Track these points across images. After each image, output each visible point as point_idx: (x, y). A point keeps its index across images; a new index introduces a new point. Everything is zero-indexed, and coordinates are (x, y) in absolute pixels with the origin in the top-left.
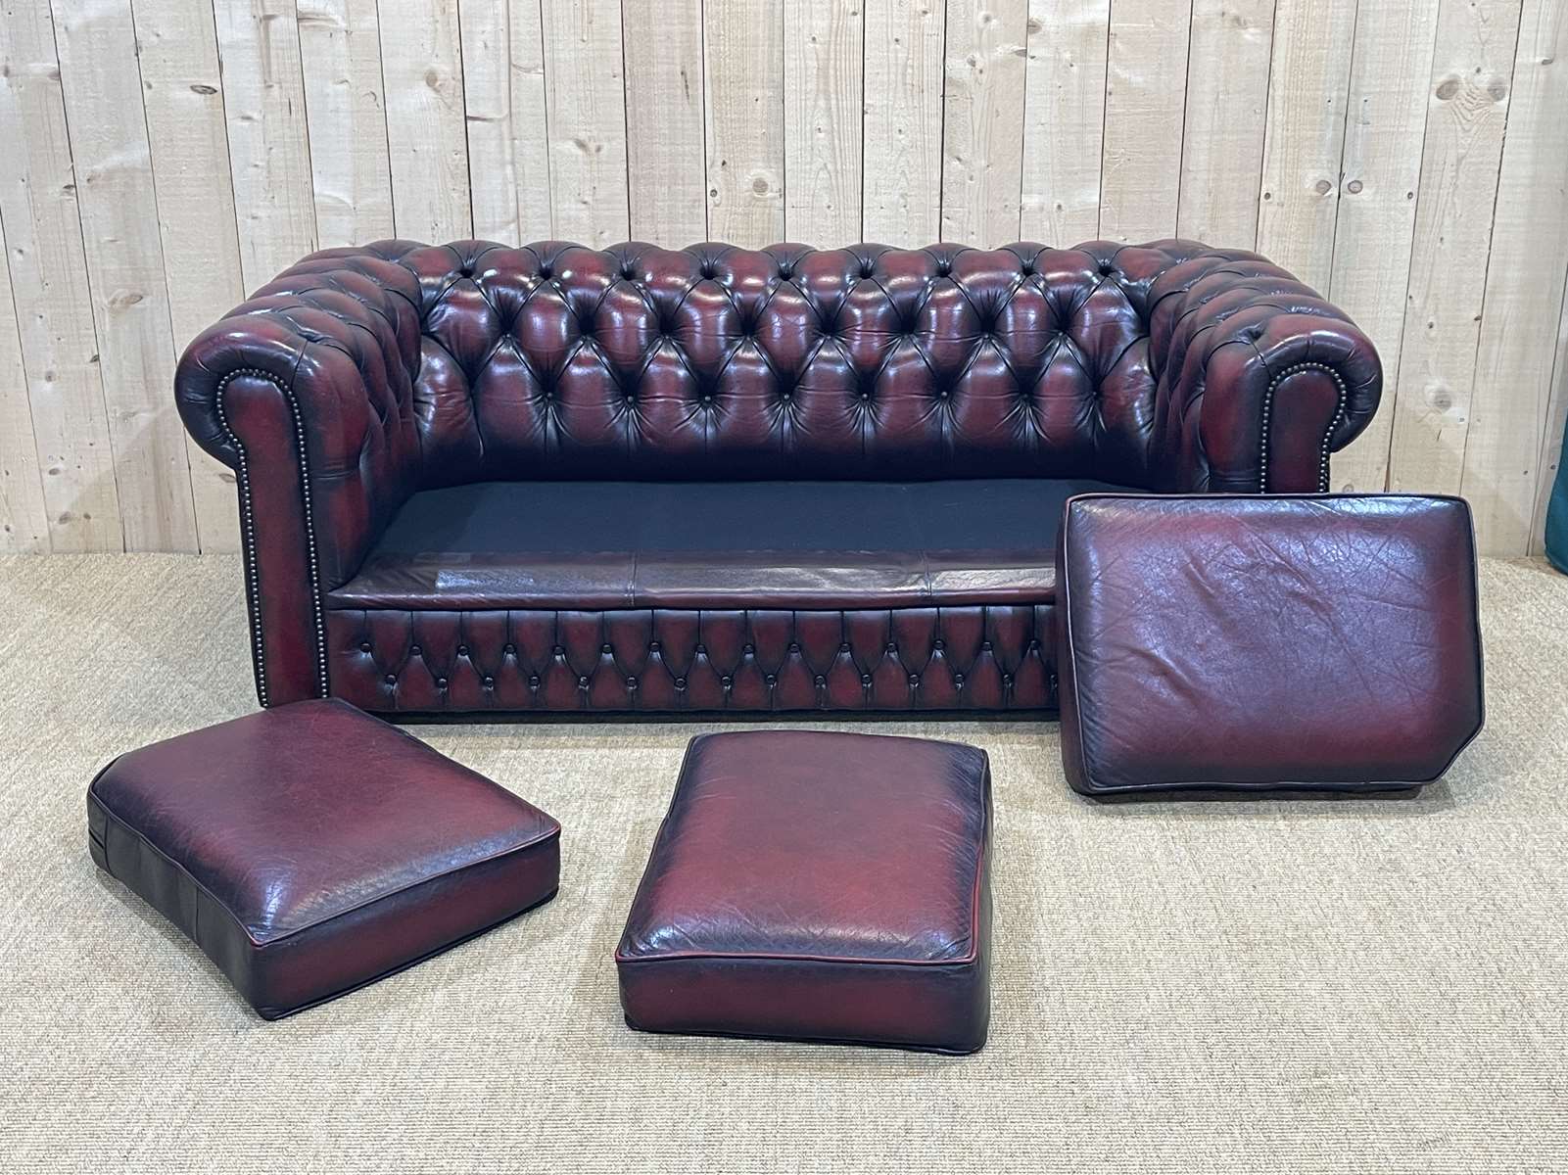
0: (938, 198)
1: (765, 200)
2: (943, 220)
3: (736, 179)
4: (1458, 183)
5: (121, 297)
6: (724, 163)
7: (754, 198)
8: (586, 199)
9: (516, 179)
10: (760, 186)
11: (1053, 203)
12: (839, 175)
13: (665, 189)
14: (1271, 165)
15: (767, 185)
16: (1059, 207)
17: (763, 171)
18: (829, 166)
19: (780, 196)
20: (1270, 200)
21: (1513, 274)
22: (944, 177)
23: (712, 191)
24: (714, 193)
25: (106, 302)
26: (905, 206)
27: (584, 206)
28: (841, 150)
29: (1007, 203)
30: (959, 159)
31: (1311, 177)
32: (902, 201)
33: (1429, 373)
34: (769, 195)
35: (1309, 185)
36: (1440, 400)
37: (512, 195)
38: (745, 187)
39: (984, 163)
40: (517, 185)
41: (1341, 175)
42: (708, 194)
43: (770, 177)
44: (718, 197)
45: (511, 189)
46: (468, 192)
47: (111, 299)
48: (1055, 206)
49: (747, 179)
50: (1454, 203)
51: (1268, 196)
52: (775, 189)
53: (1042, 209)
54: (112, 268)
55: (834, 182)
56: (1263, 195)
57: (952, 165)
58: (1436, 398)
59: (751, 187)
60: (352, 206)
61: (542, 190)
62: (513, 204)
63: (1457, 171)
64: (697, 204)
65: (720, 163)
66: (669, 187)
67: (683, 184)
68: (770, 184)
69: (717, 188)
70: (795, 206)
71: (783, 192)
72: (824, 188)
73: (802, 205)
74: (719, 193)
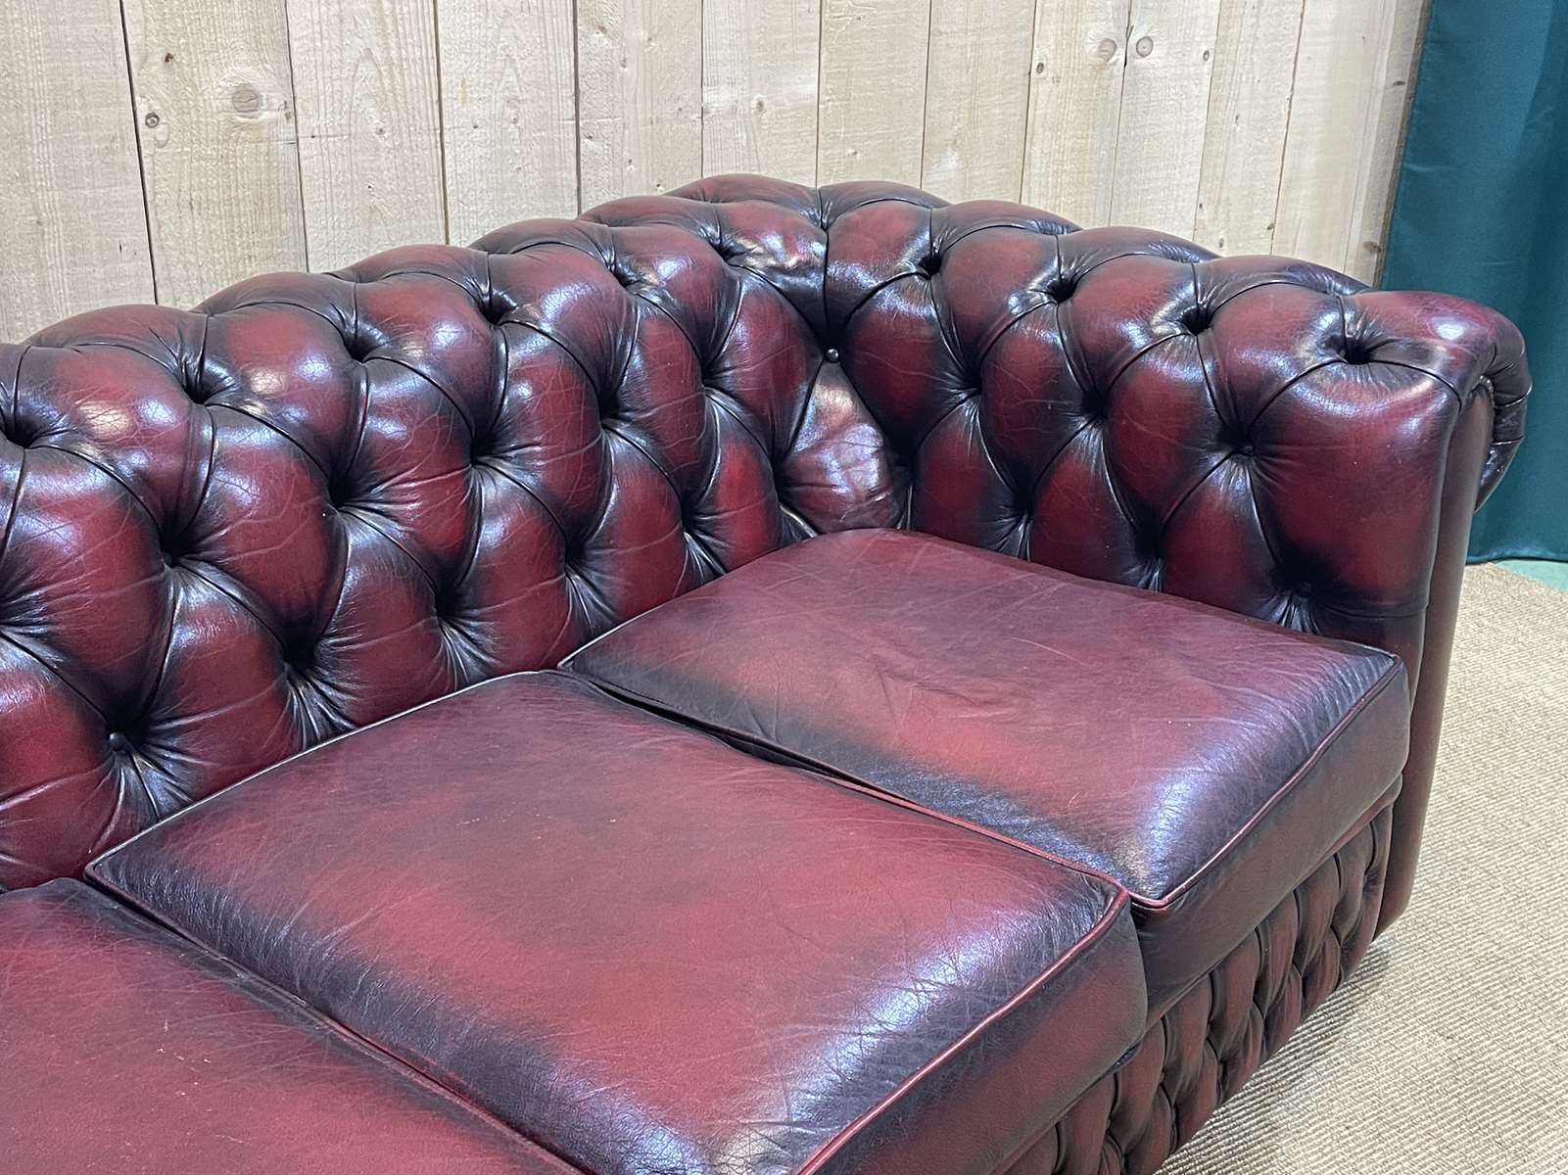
0: (571, 103)
1: (260, 126)
2: (584, 141)
3: (195, 87)
4: (1259, 34)
6: (168, 58)
7: (238, 125)
10: (246, 99)
11: (750, 99)
12: (396, 71)
14: (1046, 17)
15: (257, 97)
16: (760, 104)
17: (249, 69)
18: (377, 53)
19: (288, 117)
20: (1043, 74)
21: (1310, 161)
22: (580, 62)
23: (148, 117)
24: (153, 119)
26: (515, 121)
28: (395, 21)
29: (681, 104)
30: (603, 29)
31: (1094, 31)
32: (510, 112)
34: (265, 116)
35: (1091, 48)
38: (216, 105)
39: (643, 35)
41: (1129, 29)
42: (141, 121)
43: (265, 81)
44: (161, 128)
48: (754, 103)
49: (217, 84)
50: (1252, 63)
51: (1041, 67)
52: (277, 103)
53: (734, 111)
55: (386, 82)
56: (1035, 66)
57: (595, 42)
59: (229, 103)
63: (1257, 17)
64: (117, 145)
65: (159, 58)
66: (54, 113)
67: (84, 106)
68: (264, 95)
69: (157, 107)
70: (316, 133)
71: (291, 110)
72: (370, 96)
73: (331, 132)
74: (163, 120)
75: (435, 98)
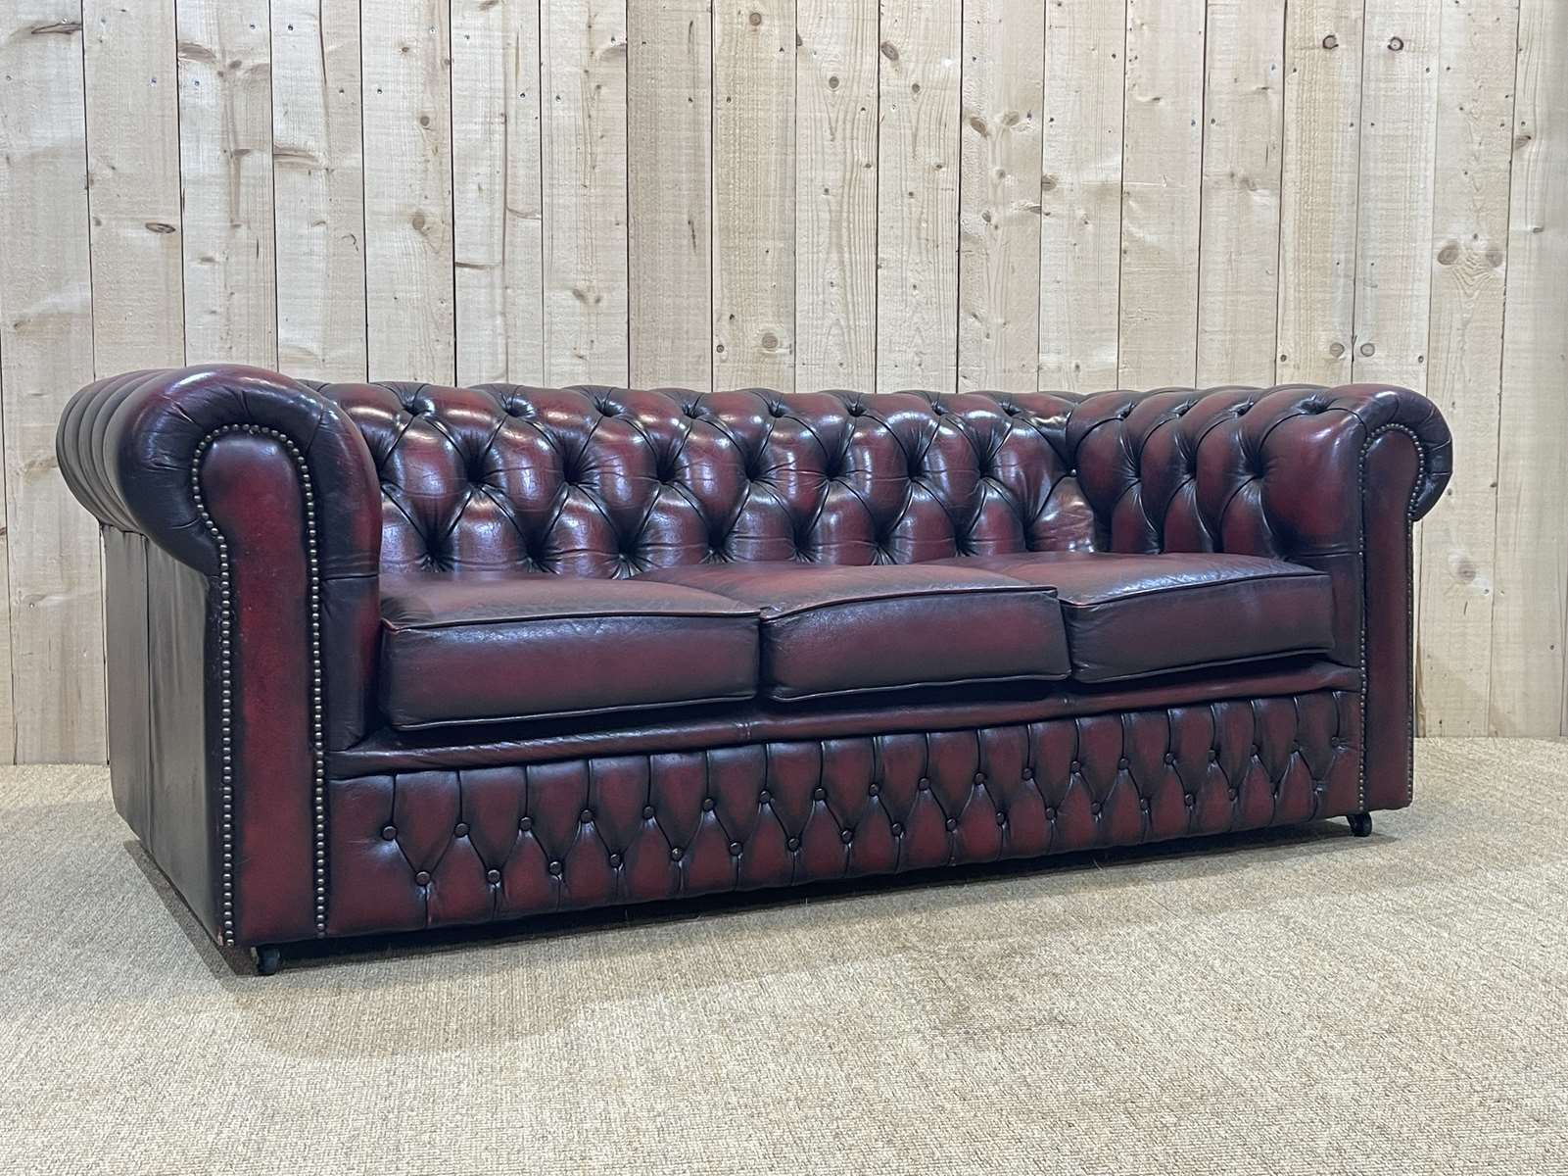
0: (954, 357)
1: (775, 356)
2: (960, 378)
3: (744, 333)
4: (1466, 347)
5: (39, 459)
6: (732, 317)
7: (764, 354)
8: (582, 353)
9: (506, 331)
10: (770, 341)
11: (1070, 363)
12: (852, 332)
13: (668, 343)
14: (1285, 327)
15: (776, 341)
16: (1077, 367)
17: (773, 325)
18: (842, 323)
19: (791, 352)
20: (1287, 361)
21: (1525, 440)
22: (960, 334)
23: (718, 347)
24: (721, 348)
25: (23, 465)
26: (920, 365)
27: (581, 361)
28: (854, 305)
29: (1024, 363)
30: (975, 316)
31: (1323, 340)
32: (916, 359)
33: (1451, 543)
34: (779, 351)
35: (1323, 348)
36: (1463, 570)
37: (501, 349)
38: (754, 343)
39: (1001, 321)
40: (508, 337)
41: (1354, 338)
42: (715, 348)
43: (781, 332)
44: (724, 353)
45: (501, 341)
46: (452, 343)
47: (28, 461)
48: (1073, 365)
49: (754, 332)
50: (1462, 366)
51: (1284, 358)
52: (786, 344)
53: (1059, 369)
54: (33, 425)
55: (846, 338)
56: (1279, 356)
57: (968, 322)
58: (1460, 569)
59: (760, 342)
60: (320, 358)
61: (536, 342)
62: (502, 357)
63: (1463, 335)
64: (701, 360)
65: (728, 317)
66: (673, 342)
67: (688, 340)
68: (779, 340)
69: (724, 343)
70: (805, 362)
71: (793, 348)
72: (837, 344)
73: (813, 362)
74: (726, 348)
75: (873, 348)
